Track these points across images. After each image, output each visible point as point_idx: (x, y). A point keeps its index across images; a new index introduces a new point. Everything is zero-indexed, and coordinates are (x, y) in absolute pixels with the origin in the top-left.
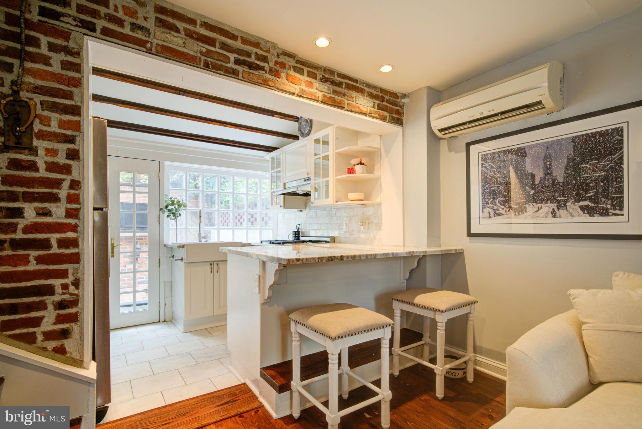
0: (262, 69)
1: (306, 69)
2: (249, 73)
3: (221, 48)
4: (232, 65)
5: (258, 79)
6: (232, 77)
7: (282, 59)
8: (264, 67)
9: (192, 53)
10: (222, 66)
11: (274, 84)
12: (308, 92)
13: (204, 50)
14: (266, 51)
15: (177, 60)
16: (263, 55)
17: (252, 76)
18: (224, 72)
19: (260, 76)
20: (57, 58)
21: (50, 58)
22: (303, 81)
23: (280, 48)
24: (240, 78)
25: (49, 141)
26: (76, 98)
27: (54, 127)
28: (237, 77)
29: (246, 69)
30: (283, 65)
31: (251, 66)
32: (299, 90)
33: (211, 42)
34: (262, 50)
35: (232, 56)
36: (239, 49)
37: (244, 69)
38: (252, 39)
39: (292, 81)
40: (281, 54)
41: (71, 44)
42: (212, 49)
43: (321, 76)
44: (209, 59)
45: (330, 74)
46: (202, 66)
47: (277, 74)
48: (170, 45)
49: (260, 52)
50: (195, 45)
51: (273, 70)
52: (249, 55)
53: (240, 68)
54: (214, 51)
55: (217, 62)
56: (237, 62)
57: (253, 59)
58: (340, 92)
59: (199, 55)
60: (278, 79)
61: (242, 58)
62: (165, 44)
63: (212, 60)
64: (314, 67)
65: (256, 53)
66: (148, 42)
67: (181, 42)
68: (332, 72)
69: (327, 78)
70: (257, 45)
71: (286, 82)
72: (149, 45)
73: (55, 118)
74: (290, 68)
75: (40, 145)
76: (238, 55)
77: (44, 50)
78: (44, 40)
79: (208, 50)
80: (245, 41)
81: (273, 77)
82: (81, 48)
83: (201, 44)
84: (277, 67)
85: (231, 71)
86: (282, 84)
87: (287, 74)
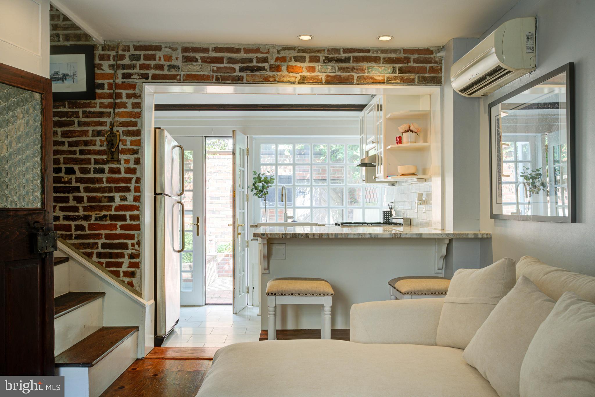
0: (263, 69)
1: (307, 56)
2: (252, 75)
3: (228, 63)
4: (237, 73)
5: (260, 79)
6: (238, 83)
7: (283, 54)
8: (264, 67)
9: (206, 74)
10: (229, 76)
11: (274, 79)
12: (309, 77)
13: (215, 68)
14: (266, 53)
15: (197, 82)
16: (263, 57)
17: (254, 77)
18: (231, 81)
19: (261, 75)
20: (130, 102)
21: (127, 103)
22: (304, 68)
23: (279, 46)
24: (244, 82)
25: (126, 154)
26: (139, 125)
27: (129, 146)
28: (242, 82)
29: (249, 73)
30: (283, 59)
31: (253, 69)
32: (300, 78)
33: (220, 60)
34: (262, 53)
35: (237, 67)
36: (242, 59)
37: (248, 73)
38: (253, 47)
39: (292, 71)
40: (281, 50)
41: (137, 91)
42: (221, 65)
43: (324, 58)
44: (219, 74)
45: (334, 53)
46: (214, 81)
47: (277, 69)
48: (192, 73)
49: (260, 55)
50: (209, 67)
51: (273, 66)
52: (250, 60)
53: (244, 74)
54: (222, 67)
55: (225, 74)
56: (242, 70)
57: (255, 63)
58: (347, 68)
59: (212, 73)
60: (278, 73)
61: (245, 65)
62: (188, 73)
63: (221, 74)
64: (316, 51)
65: (257, 57)
66: (177, 75)
67: (198, 68)
68: (336, 50)
69: (332, 58)
70: (257, 50)
71: (287, 73)
72: (178, 77)
73: (129, 139)
74: (291, 59)
75: (122, 157)
76: (242, 63)
77: (124, 99)
78: (124, 92)
79: (218, 68)
80: (247, 51)
81: (274, 73)
82: (141, 92)
83: (213, 65)
84: (278, 63)
85: (237, 78)
86: (281, 77)
87: (288, 66)
